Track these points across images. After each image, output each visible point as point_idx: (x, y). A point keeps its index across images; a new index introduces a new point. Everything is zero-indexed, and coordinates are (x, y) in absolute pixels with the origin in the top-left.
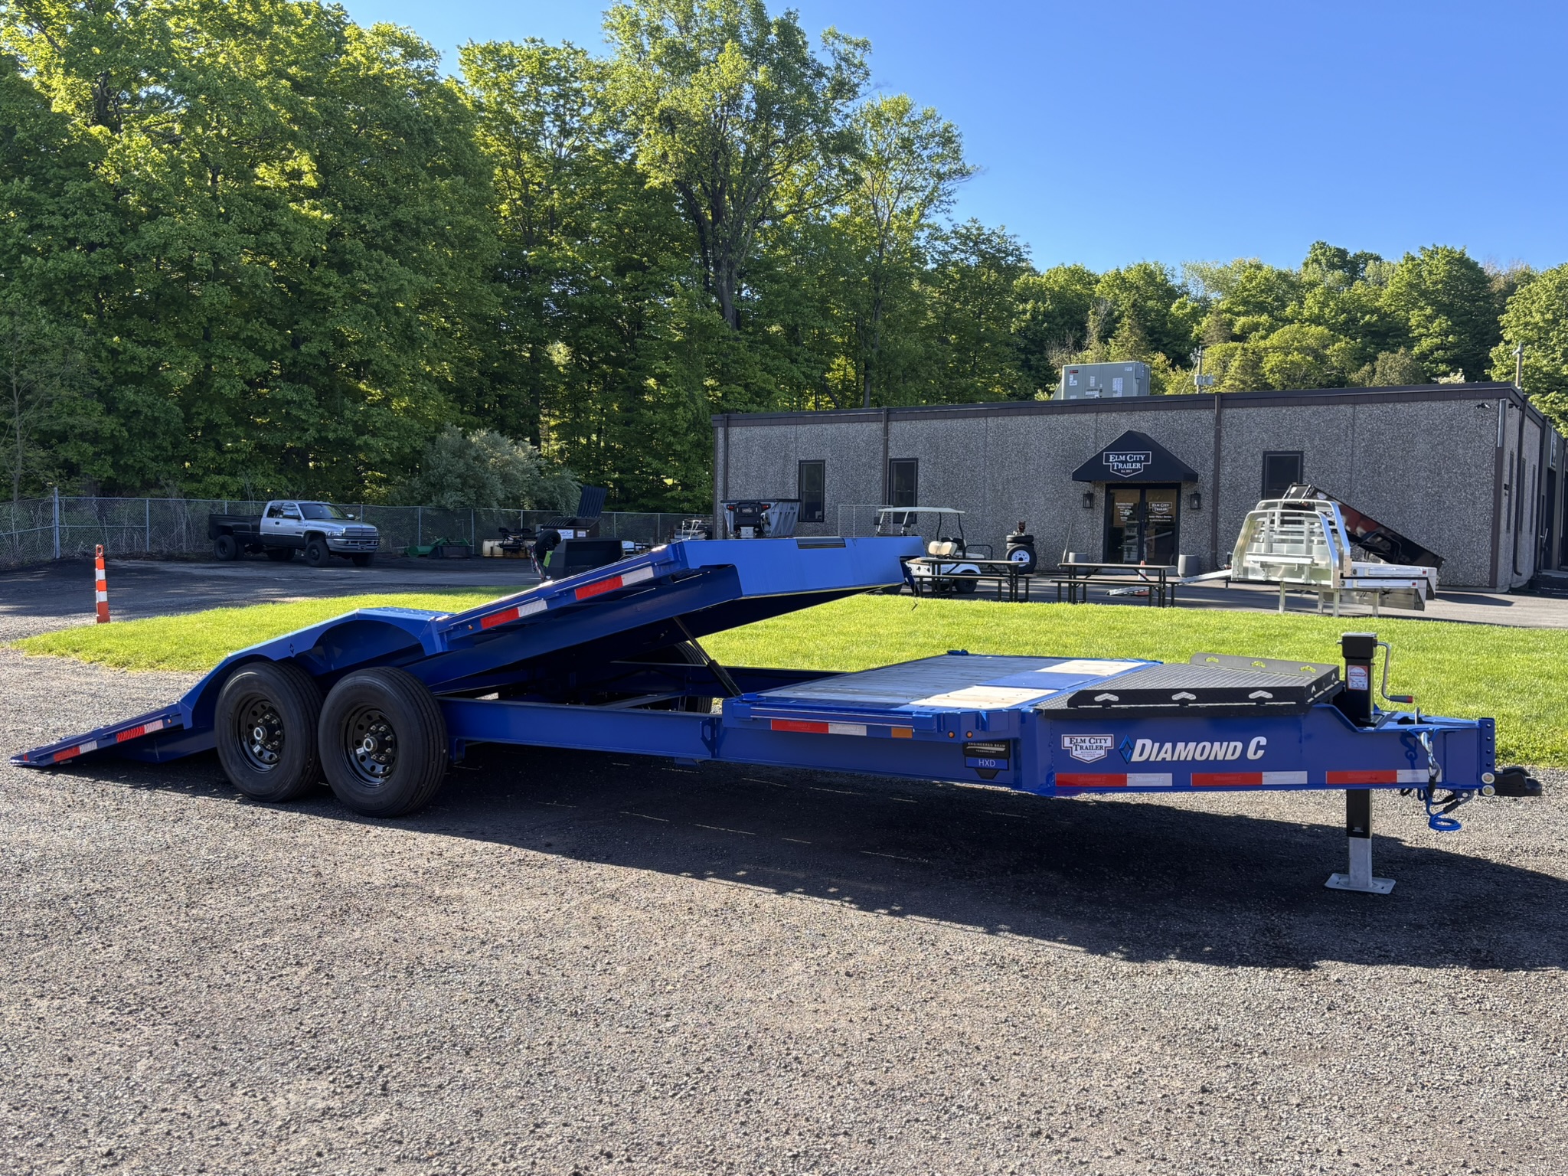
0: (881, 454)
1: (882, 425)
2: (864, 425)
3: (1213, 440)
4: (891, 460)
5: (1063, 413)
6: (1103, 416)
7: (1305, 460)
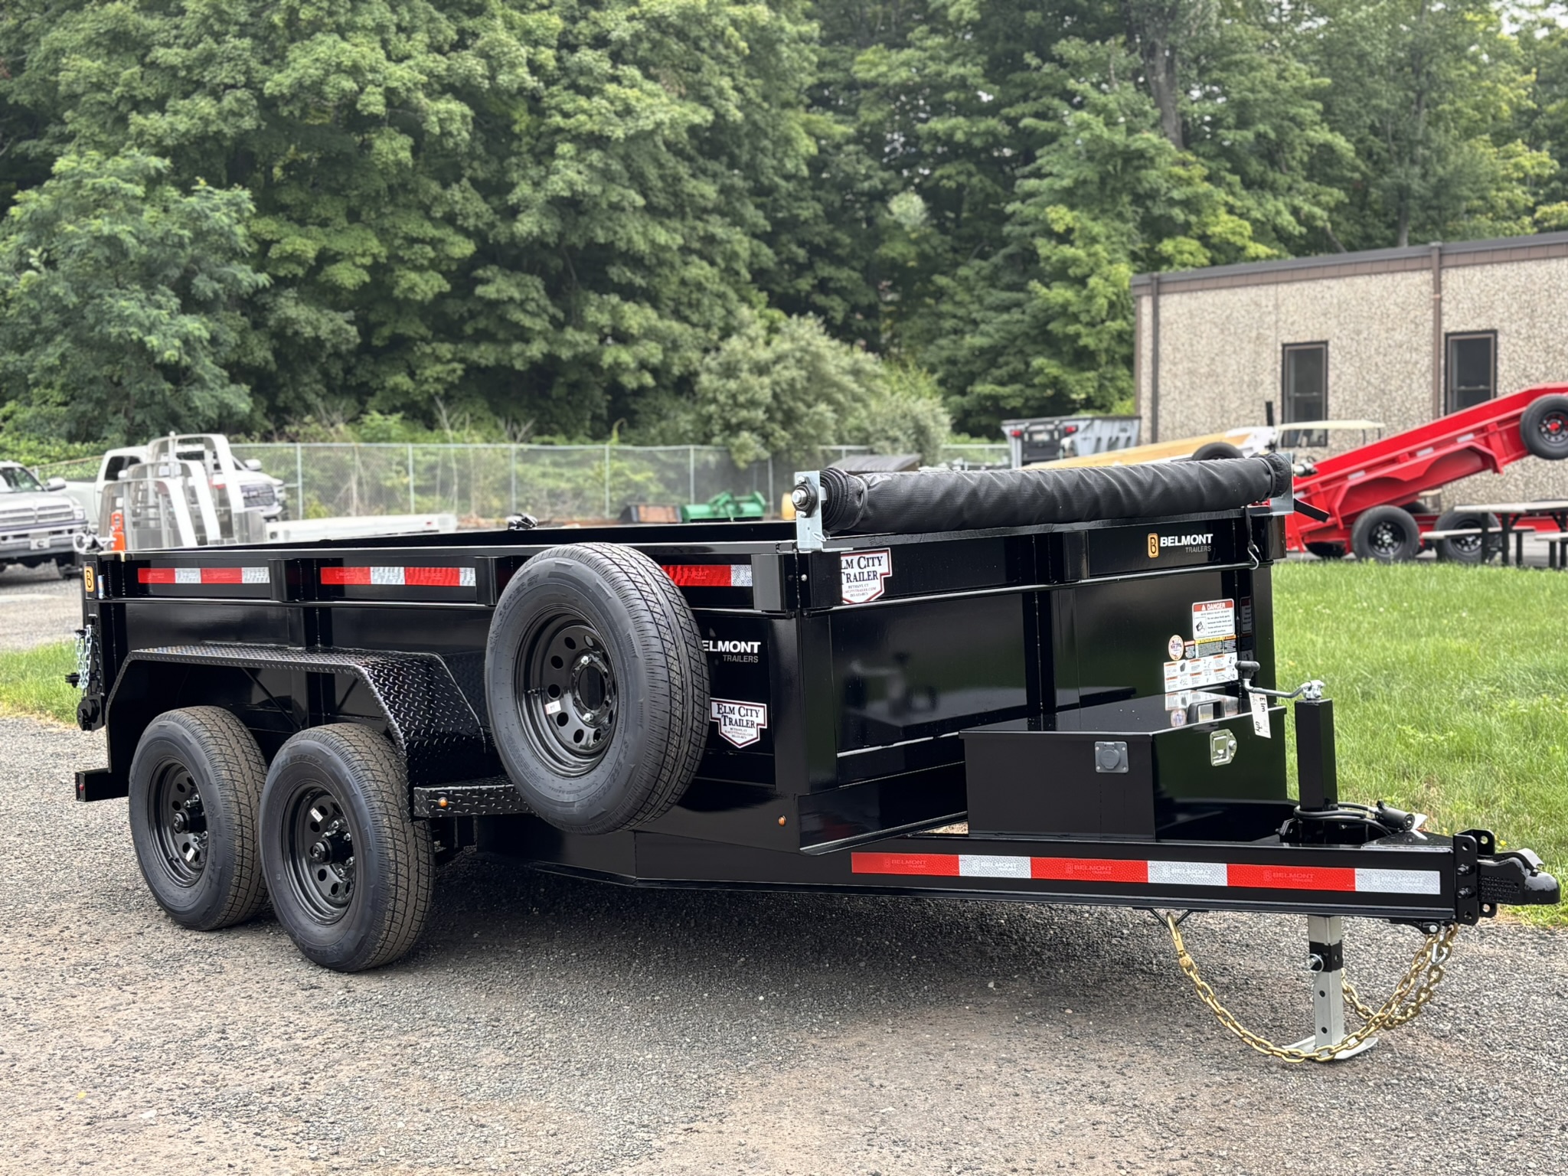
0: (1429, 326)
1: (1428, 276)
2: (1398, 277)
4: (1447, 335)
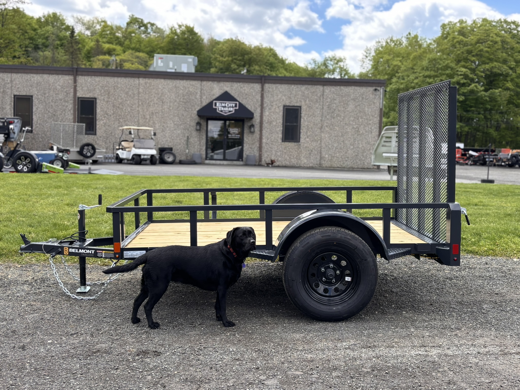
0: (72, 94)
1: (71, 77)
2: (60, 76)
3: (260, 99)
4: (78, 98)
5: (183, 79)
6: (204, 83)
7: (302, 110)
